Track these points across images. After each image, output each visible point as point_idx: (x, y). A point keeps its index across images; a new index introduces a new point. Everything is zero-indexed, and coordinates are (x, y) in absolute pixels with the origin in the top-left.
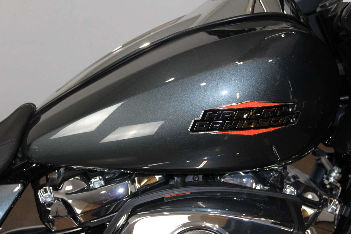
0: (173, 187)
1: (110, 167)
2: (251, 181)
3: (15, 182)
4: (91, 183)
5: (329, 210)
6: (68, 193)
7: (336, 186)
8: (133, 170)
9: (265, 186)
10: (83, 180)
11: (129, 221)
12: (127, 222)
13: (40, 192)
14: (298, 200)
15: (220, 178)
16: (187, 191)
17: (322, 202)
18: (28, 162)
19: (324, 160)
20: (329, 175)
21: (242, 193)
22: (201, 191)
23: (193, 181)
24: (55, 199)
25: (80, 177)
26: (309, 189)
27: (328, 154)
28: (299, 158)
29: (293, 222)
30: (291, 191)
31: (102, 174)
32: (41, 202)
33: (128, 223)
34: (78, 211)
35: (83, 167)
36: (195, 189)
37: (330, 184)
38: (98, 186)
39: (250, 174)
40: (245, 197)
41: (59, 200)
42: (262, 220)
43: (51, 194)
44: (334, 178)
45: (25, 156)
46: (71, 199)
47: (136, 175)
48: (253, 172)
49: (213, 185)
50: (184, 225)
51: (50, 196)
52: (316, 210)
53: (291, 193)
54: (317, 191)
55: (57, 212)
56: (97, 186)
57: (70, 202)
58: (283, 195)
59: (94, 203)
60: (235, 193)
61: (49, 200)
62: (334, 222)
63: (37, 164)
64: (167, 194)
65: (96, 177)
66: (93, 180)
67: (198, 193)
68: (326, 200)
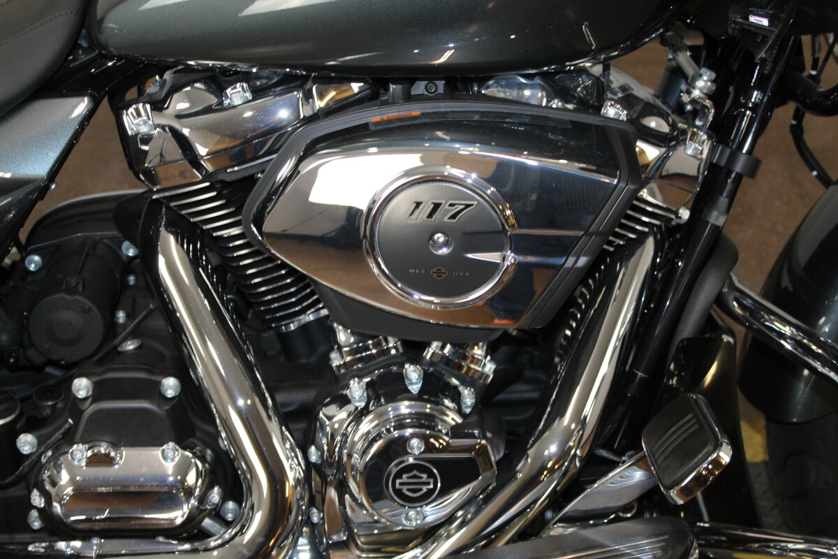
0: (386, 103)
1: (263, 63)
2: (540, 95)
3: (77, 92)
4: (227, 97)
5: (690, 152)
6: (179, 116)
7: (704, 107)
8: (309, 69)
9: (567, 103)
10: (209, 90)
11: (300, 168)
12: (295, 171)
13: (127, 114)
14: (630, 129)
15: (480, 87)
16: (415, 110)
17: (675, 133)
18: (100, 53)
19: (684, 59)
20: (691, 85)
21: (521, 115)
22: (442, 110)
23: (426, 93)
24: (156, 126)
25: (205, 83)
26: (650, 110)
27: (691, 49)
28: (633, 48)
29: (617, 167)
30: (617, 113)
31: (246, 77)
32: (130, 133)
33: (299, 172)
34: (202, 151)
35: (210, 63)
36: (429, 107)
37: (693, 101)
38: (240, 103)
39: (538, 81)
40: (527, 120)
41: (164, 130)
42: (562, 164)
43: (149, 118)
44: (701, 90)
45: (94, 44)
46: (187, 127)
47: (315, 81)
48: (544, 75)
49: (465, 100)
50: (407, 173)
51: (145, 122)
52: (663, 150)
53: (616, 117)
54: (668, 115)
55: (162, 155)
56: (237, 101)
57: (186, 132)
58: (602, 119)
59: (233, 136)
60: (508, 113)
61: (144, 129)
62: (696, 178)
63: (119, 59)
64: (373, 116)
65: (236, 83)
66: (229, 91)
67: (434, 113)
68: (684, 132)
